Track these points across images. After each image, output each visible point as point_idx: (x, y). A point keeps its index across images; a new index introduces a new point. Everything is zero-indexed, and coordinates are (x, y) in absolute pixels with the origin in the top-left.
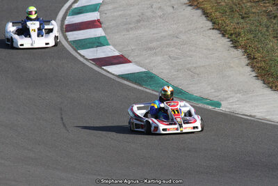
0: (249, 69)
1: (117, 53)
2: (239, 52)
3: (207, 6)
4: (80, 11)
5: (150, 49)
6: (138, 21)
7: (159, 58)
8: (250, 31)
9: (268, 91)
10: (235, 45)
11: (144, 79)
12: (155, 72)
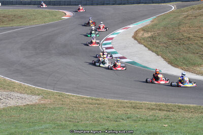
0: (165, 62)
1: (122, 56)
2: (160, 57)
3: (145, 44)
4: (105, 44)
5: (131, 55)
6: (125, 47)
7: (135, 58)
8: (161, 51)
9: (174, 68)
10: (158, 55)
11: (133, 63)
12: (136, 61)
